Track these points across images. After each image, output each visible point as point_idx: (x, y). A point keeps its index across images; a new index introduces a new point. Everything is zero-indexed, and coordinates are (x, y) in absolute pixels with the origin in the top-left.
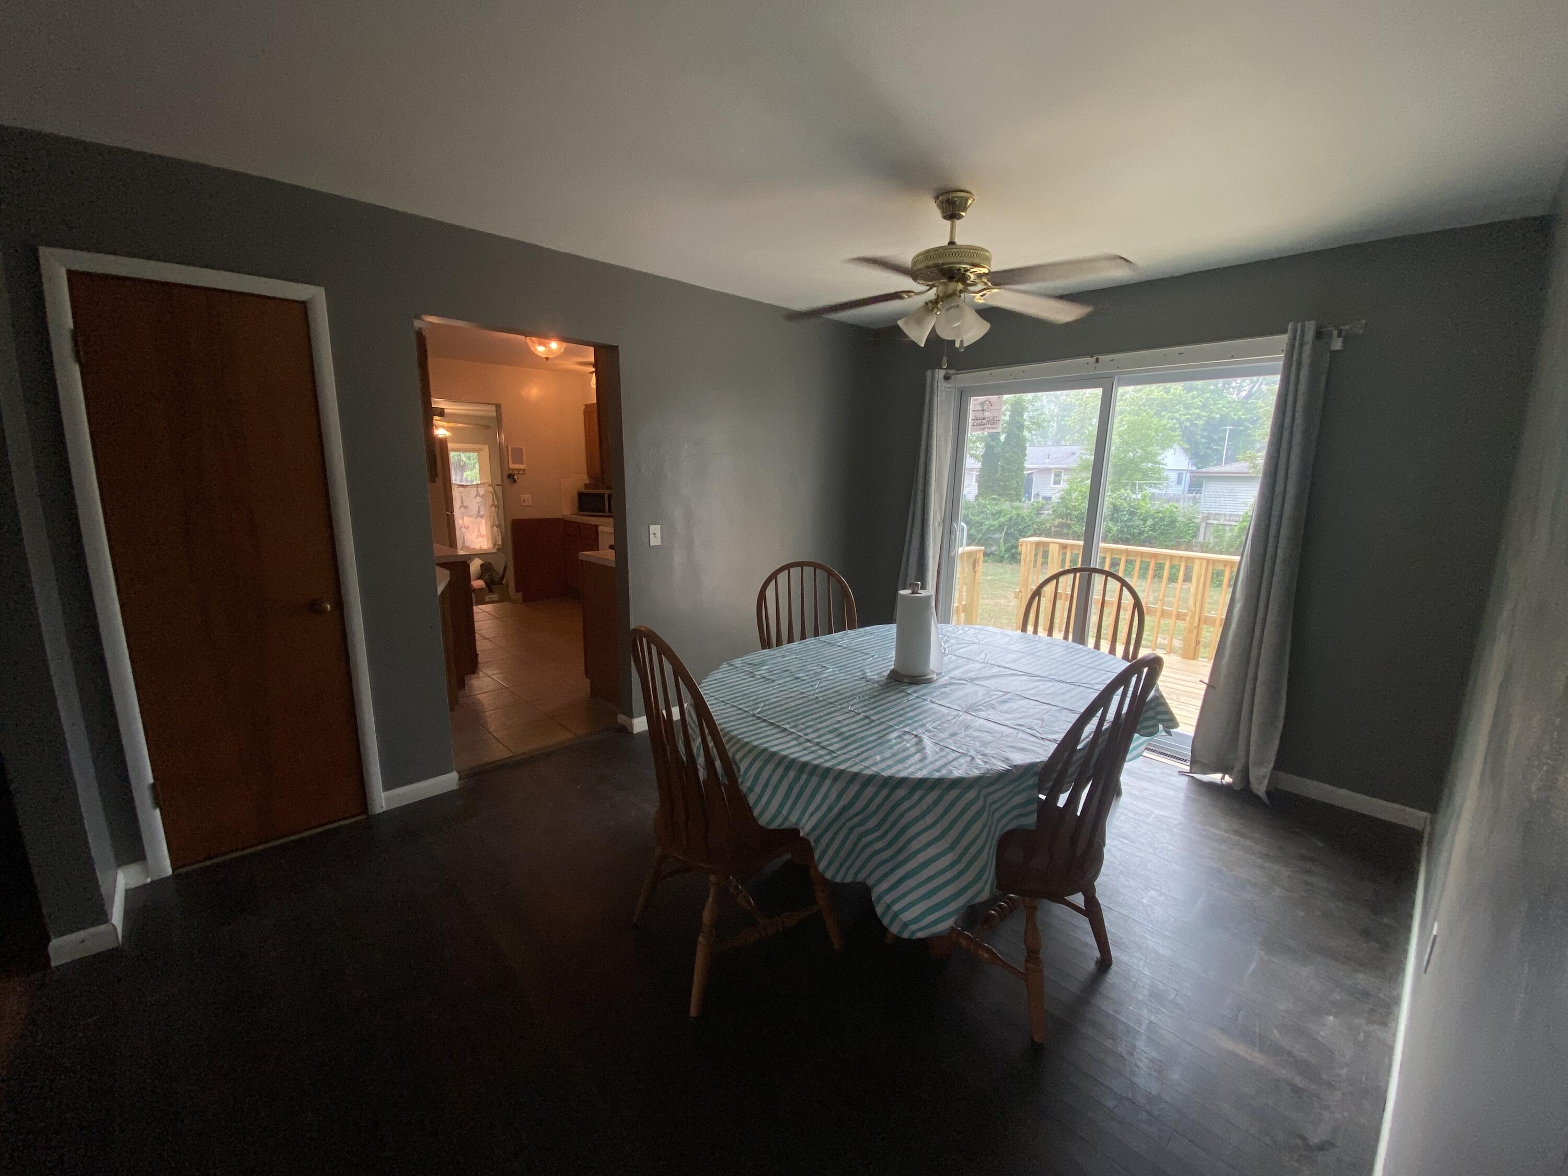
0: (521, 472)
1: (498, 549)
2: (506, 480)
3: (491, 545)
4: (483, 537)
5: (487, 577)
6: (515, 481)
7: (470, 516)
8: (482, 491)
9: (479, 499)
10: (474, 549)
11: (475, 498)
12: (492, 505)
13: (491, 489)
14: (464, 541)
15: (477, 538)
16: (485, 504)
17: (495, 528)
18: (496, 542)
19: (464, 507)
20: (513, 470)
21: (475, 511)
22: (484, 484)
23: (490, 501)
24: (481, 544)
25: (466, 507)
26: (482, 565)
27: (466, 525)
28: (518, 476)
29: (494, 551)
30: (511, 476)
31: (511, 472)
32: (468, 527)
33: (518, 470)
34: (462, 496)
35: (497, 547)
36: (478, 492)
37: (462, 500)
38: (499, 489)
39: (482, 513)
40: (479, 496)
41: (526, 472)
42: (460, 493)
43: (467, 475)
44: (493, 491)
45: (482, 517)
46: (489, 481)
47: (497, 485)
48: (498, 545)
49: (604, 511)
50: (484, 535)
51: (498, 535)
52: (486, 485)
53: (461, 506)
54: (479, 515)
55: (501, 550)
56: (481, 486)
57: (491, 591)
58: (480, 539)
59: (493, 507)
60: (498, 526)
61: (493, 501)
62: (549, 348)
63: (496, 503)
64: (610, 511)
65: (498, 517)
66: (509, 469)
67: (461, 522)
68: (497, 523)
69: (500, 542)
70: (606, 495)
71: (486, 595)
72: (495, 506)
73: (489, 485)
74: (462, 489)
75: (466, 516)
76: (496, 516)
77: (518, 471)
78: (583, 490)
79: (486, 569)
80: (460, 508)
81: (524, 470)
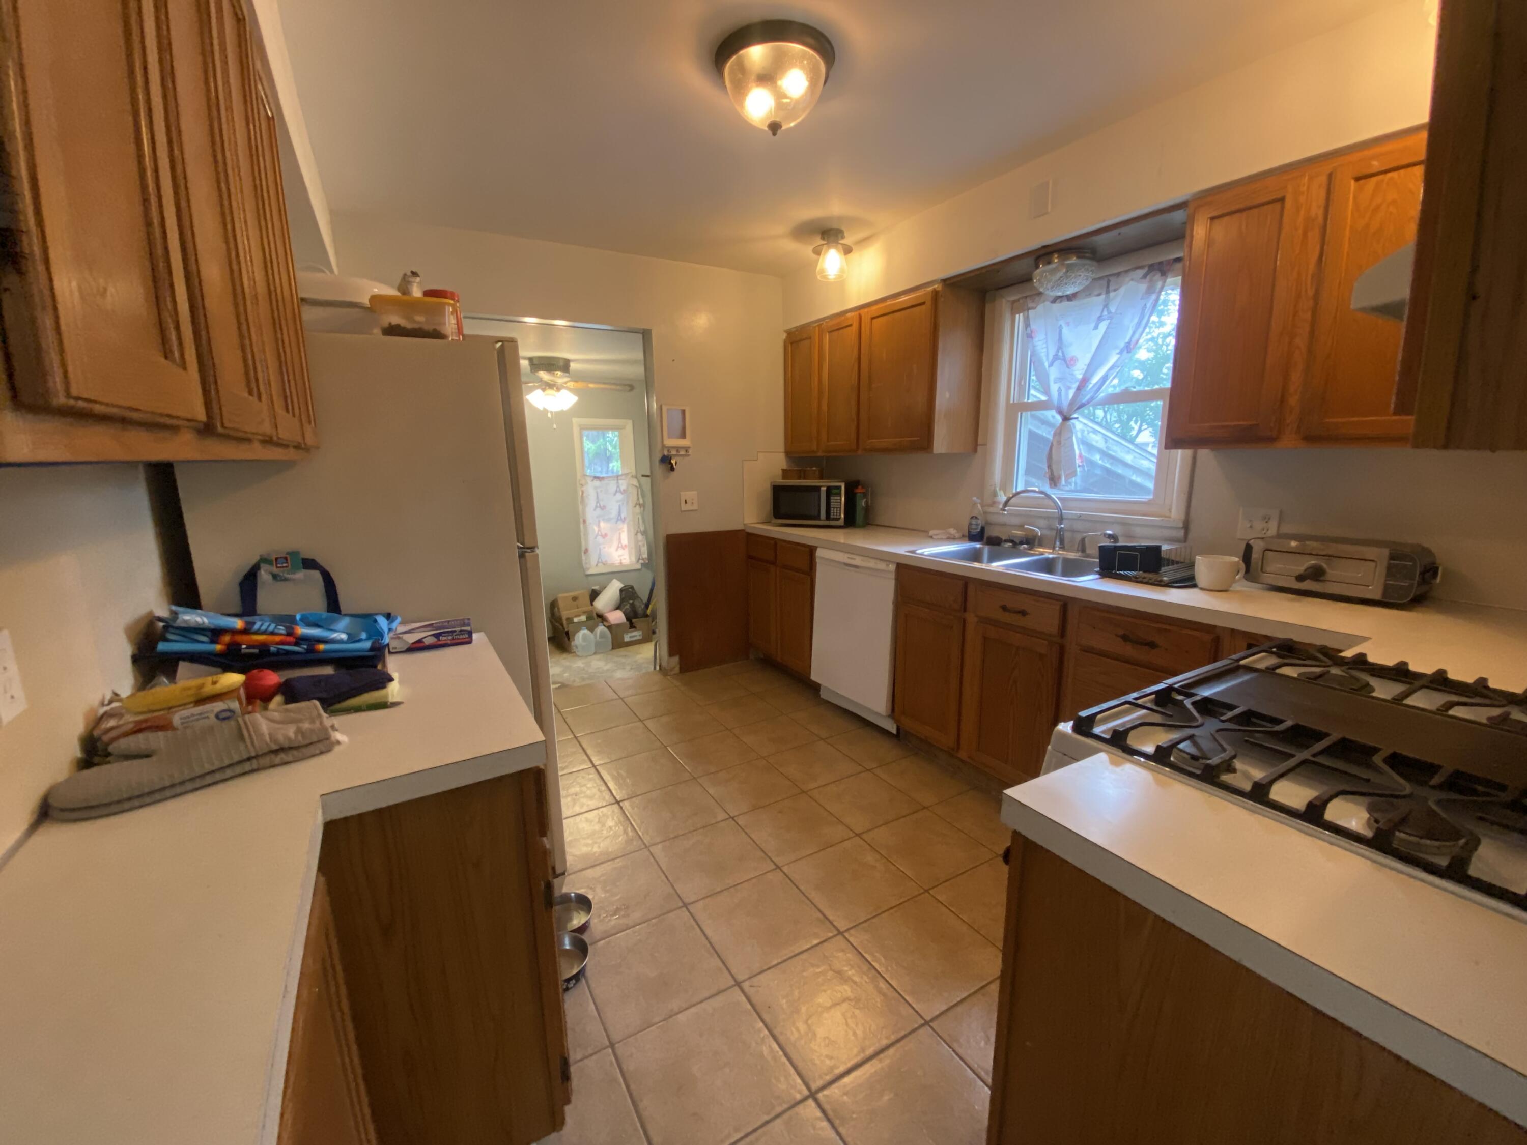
0: (683, 452)
1: (642, 564)
2: (659, 469)
3: (634, 559)
4: (623, 547)
5: (628, 607)
6: (672, 469)
7: (609, 520)
8: (623, 485)
9: (619, 496)
10: (612, 565)
11: (615, 494)
12: (636, 504)
13: (635, 482)
14: (600, 554)
15: (617, 550)
16: (627, 502)
17: (640, 537)
18: (640, 555)
19: (600, 507)
20: (669, 449)
21: (614, 513)
22: (626, 474)
23: (633, 498)
24: (622, 558)
25: (603, 508)
26: (621, 591)
27: (603, 534)
28: (678, 459)
29: (639, 567)
30: (666, 461)
31: (666, 453)
32: (606, 535)
33: (678, 449)
34: (597, 493)
35: (641, 561)
36: (618, 487)
37: (598, 497)
38: (646, 482)
39: (623, 515)
40: (620, 491)
41: (690, 452)
42: (596, 488)
43: (613, 466)
44: (638, 485)
45: (623, 521)
46: (634, 473)
47: (643, 476)
48: (643, 559)
49: (818, 517)
50: (625, 546)
51: (644, 545)
52: (629, 476)
53: (596, 507)
54: (619, 519)
55: (648, 565)
56: (623, 477)
57: (632, 626)
58: (621, 552)
59: (638, 506)
60: (644, 533)
61: (638, 499)
62: (779, 95)
63: (641, 501)
64: (828, 517)
65: (644, 521)
66: (663, 446)
67: (596, 529)
68: (642, 529)
69: (645, 556)
70: (823, 489)
71: (627, 632)
72: (640, 506)
73: (632, 476)
74: (597, 483)
75: (603, 520)
76: (641, 521)
77: (678, 451)
78: (780, 481)
79: (627, 595)
80: (595, 510)
81: (687, 449)
